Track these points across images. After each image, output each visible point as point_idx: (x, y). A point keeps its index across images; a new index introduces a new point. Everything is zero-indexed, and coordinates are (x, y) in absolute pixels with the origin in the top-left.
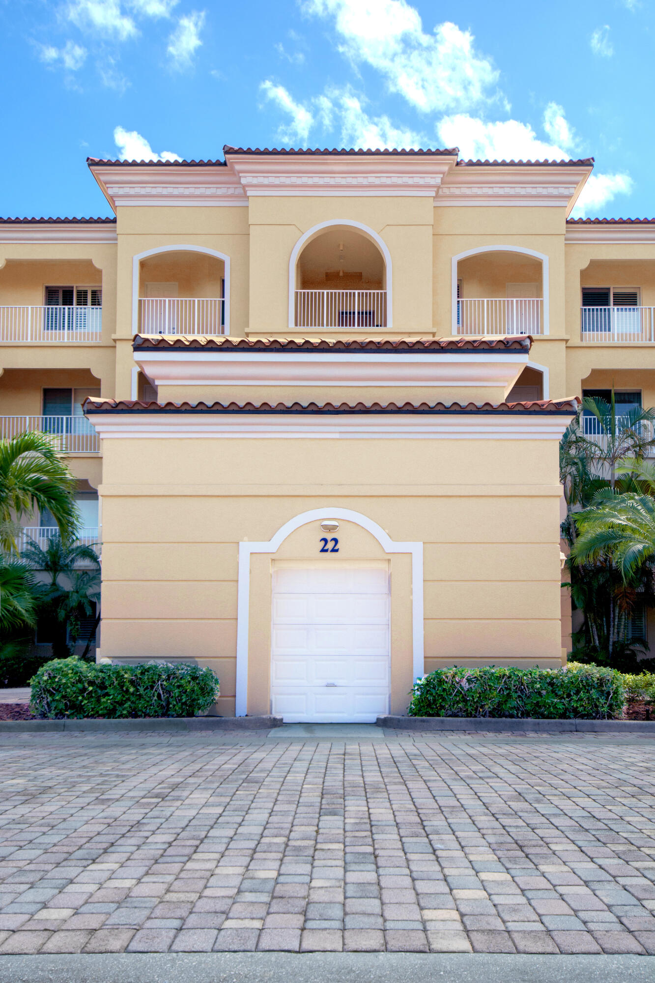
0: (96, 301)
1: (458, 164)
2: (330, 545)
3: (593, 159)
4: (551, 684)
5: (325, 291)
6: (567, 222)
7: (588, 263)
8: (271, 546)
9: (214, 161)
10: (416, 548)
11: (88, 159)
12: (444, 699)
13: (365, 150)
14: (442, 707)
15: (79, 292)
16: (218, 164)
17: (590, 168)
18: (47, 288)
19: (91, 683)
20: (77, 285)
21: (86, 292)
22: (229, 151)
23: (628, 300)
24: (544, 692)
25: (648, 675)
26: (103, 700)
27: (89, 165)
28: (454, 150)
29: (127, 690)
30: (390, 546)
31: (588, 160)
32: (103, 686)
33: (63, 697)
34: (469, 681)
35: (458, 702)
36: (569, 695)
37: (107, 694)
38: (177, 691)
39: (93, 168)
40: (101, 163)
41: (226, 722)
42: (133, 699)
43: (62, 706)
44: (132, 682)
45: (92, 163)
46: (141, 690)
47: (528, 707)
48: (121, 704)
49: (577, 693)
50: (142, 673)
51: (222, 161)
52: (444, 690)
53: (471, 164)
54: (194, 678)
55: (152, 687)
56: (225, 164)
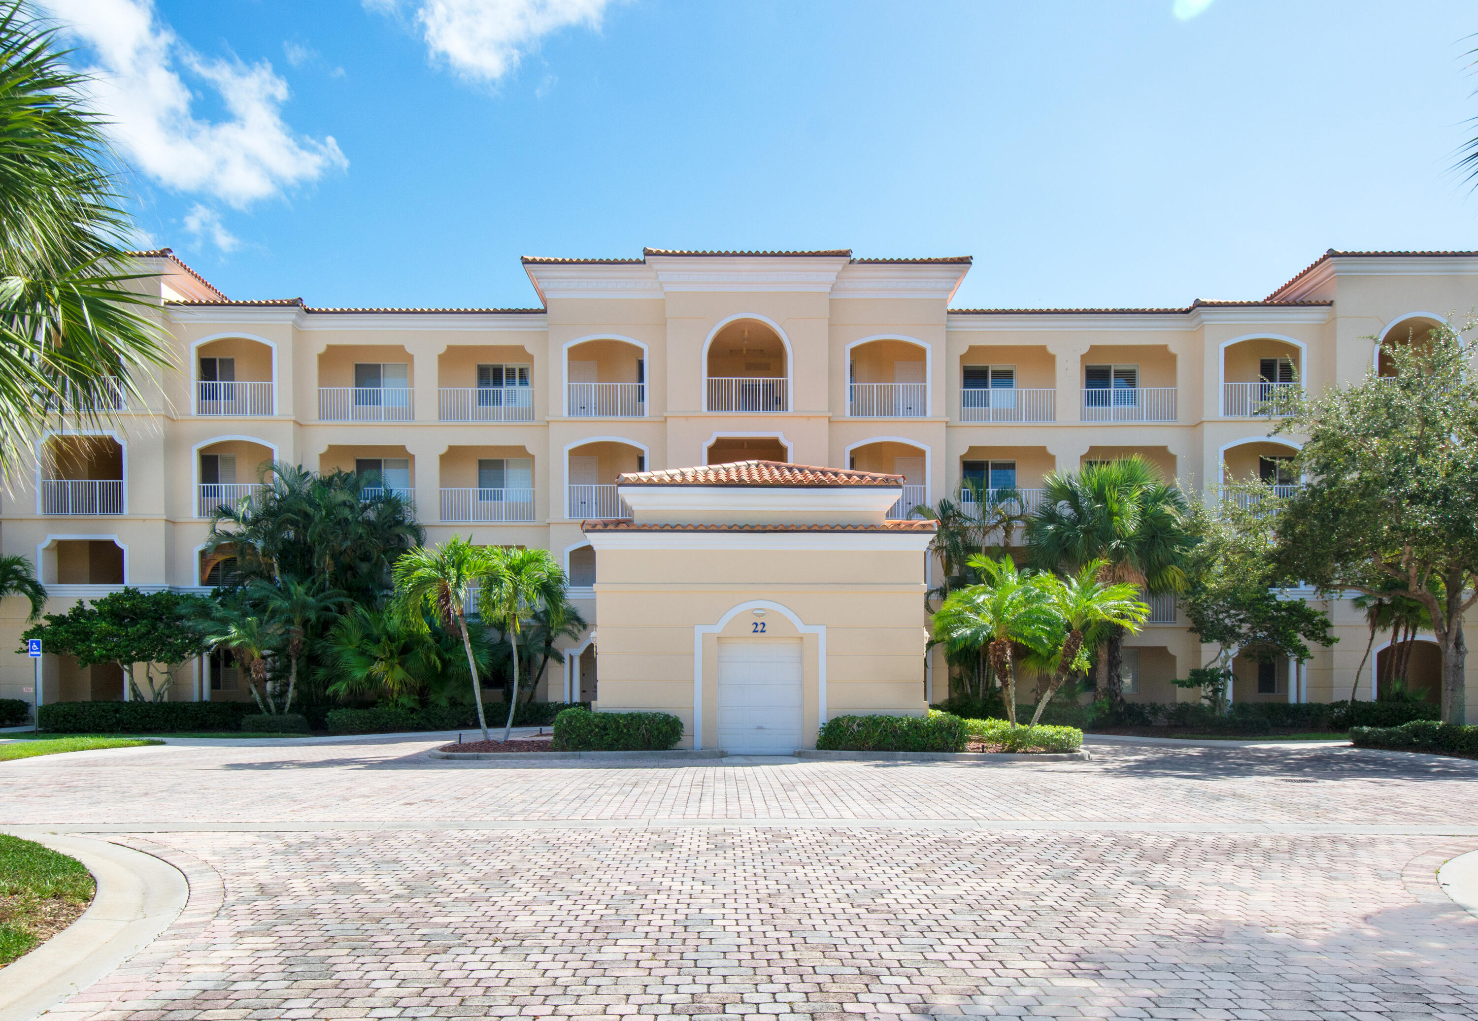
0: (523, 377)
1: (851, 262)
2: (760, 627)
3: (971, 257)
4: (916, 727)
5: (734, 379)
6: (949, 313)
7: (967, 349)
8: (717, 629)
9: (634, 260)
10: (821, 631)
11: (522, 258)
12: (841, 738)
13: (769, 252)
14: (840, 743)
15: (507, 370)
16: (638, 262)
17: (968, 265)
18: (479, 366)
19: (597, 726)
20: (507, 363)
21: (514, 370)
22: (648, 253)
23: (1005, 377)
24: (910, 733)
25: (993, 721)
26: (605, 738)
27: (523, 263)
28: (847, 252)
29: (622, 731)
30: (802, 629)
31: (967, 258)
32: (605, 728)
33: (578, 736)
34: (859, 725)
35: (850, 740)
36: (928, 736)
37: (607, 734)
38: (656, 733)
39: (526, 265)
40: (534, 262)
41: (690, 753)
42: (626, 737)
43: (576, 742)
44: (625, 726)
45: (526, 262)
46: (632, 732)
47: (899, 744)
48: (617, 741)
49: (934, 733)
50: (632, 720)
51: (642, 260)
52: (841, 731)
53: (862, 262)
54: (667, 723)
55: (638, 729)
56: (644, 262)
